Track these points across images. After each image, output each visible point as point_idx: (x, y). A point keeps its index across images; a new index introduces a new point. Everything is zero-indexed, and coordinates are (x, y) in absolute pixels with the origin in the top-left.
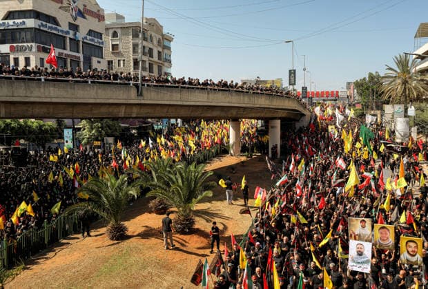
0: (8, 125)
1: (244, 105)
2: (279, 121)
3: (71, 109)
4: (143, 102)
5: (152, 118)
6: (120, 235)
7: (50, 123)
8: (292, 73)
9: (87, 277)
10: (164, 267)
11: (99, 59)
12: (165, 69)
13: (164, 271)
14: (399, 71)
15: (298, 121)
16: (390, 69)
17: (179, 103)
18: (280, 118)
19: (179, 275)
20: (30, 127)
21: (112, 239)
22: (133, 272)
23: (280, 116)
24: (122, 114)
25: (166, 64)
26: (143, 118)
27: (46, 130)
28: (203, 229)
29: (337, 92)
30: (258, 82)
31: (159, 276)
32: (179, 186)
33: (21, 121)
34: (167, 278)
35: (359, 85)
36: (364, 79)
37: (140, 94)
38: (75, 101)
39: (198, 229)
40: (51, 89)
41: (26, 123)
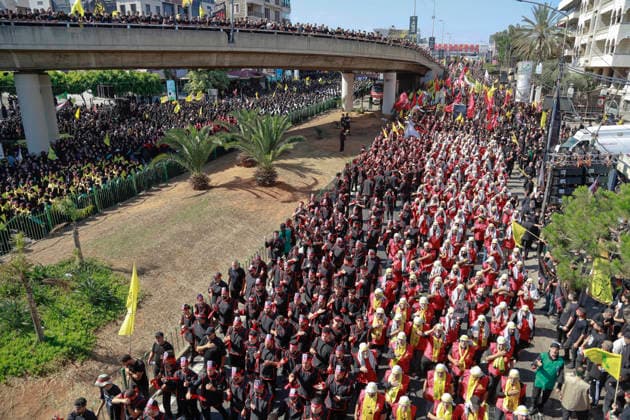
0: (115, 77)
1: (350, 55)
2: (395, 74)
3: (159, 58)
4: (235, 49)
5: (266, 67)
6: (203, 185)
7: (157, 75)
8: (414, 20)
9: (162, 221)
10: (237, 216)
11: (210, 5)
12: (282, 16)
13: (237, 220)
14: (536, 23)
15: (423, 76)
16: (527, 20)
17: (275, 51)
18: (397, 71)
19: (250, 224)
20: (136, 79)
21: (195, 189)
22: (206, 219)
23: (396, 68)
24: (213, 64)
25: (284, 9)
26: (258, 67)
27: (152, 82)
28: (287, 182)
29: (478, 46)
30: (392, 31)
31: (230, 224)
32: (259, 137)
33: (128, 72)
34: (237, 226)
35: (498, 39)
36: (505, 32)
37: (231, 40)
38: (162, 49)
39: (281, 183)
40: (138, 36)
41: (131, 74)
